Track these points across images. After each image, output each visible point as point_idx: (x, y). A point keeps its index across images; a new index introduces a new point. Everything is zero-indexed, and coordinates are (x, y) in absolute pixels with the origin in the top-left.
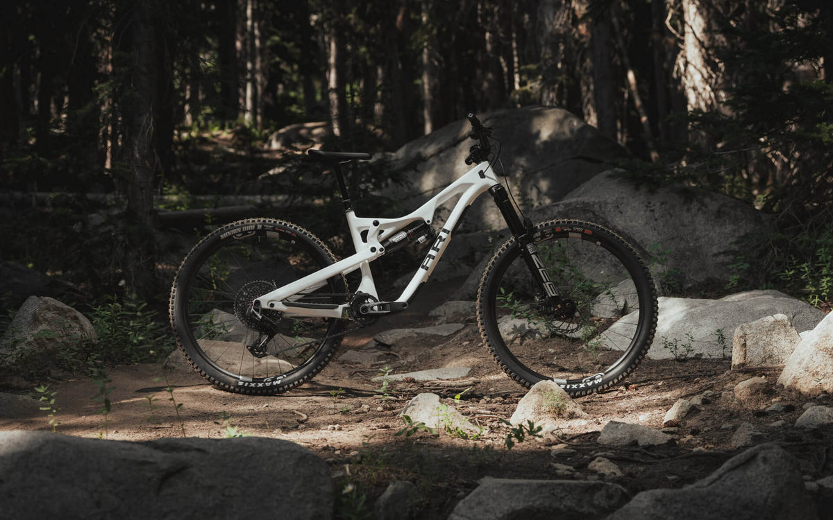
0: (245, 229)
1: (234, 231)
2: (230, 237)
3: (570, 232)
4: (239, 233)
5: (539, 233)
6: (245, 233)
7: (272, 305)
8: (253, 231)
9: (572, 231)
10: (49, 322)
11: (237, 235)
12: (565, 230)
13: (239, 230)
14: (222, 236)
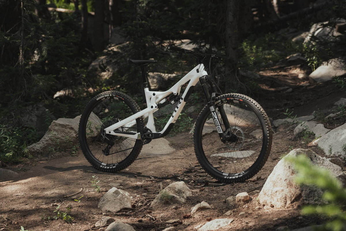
0: (105, 96)
1: (101, 97)
2: (101, 99)
3: (233, 100)
4: (103, 98)
5: (220, 100)
6: (106, 98)
7: (110, 132)
8: (109, 97)
9: (234, 100)
10: (57, 131)
11: (103, 99)
12: (231, 99)
13: (103, 96)
14: (97, 99)
